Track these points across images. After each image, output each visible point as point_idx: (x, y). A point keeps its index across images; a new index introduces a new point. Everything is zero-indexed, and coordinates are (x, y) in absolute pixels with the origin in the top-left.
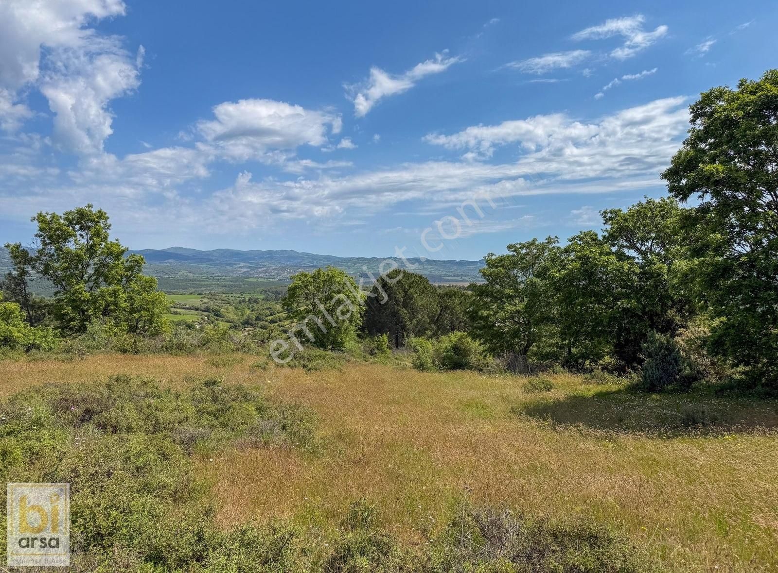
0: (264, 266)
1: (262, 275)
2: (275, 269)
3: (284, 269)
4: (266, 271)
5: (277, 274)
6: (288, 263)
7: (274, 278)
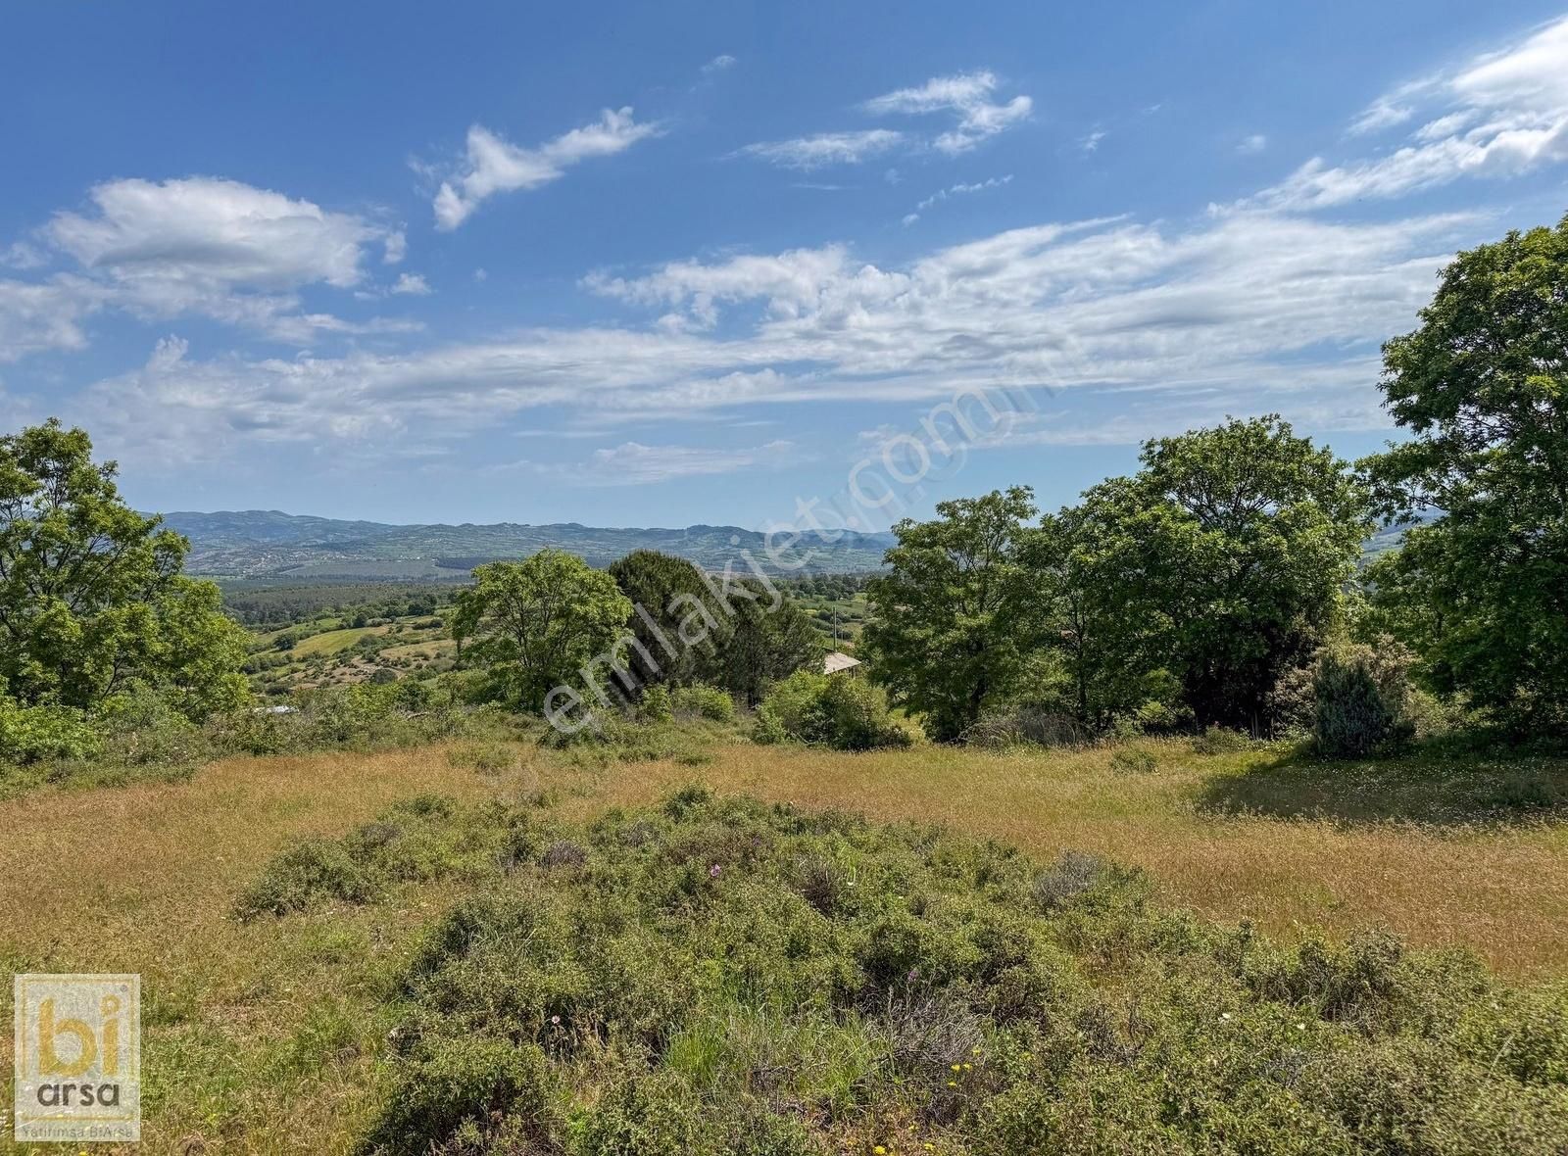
0: (210, 547)
1: (205, 568)
2: (236, 554)
3: (258, 552)
4: (215, 558)
5: (242, 564)
6: (267, 540)
7: (236, 575)
